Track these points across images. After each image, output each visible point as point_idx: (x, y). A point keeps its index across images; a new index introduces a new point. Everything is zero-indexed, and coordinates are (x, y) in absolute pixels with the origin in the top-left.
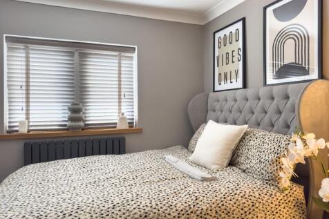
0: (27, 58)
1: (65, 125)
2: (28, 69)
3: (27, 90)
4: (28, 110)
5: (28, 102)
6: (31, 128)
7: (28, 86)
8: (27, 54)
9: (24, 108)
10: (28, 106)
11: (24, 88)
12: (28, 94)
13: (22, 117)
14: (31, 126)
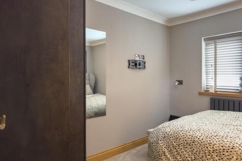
0: (215, 48)
1: (238, 90)
2: (216, 55)
3: (215, 67)
4: (215, 79)
5: (215, 74)
6: (217, 90)
7: (215, 65)
8: (215, 45)
9: (214, 78)
10: (215, 77)
11: (213, 66)
12: (215, 69)
13: (212, 83)
14: (218, 89)
